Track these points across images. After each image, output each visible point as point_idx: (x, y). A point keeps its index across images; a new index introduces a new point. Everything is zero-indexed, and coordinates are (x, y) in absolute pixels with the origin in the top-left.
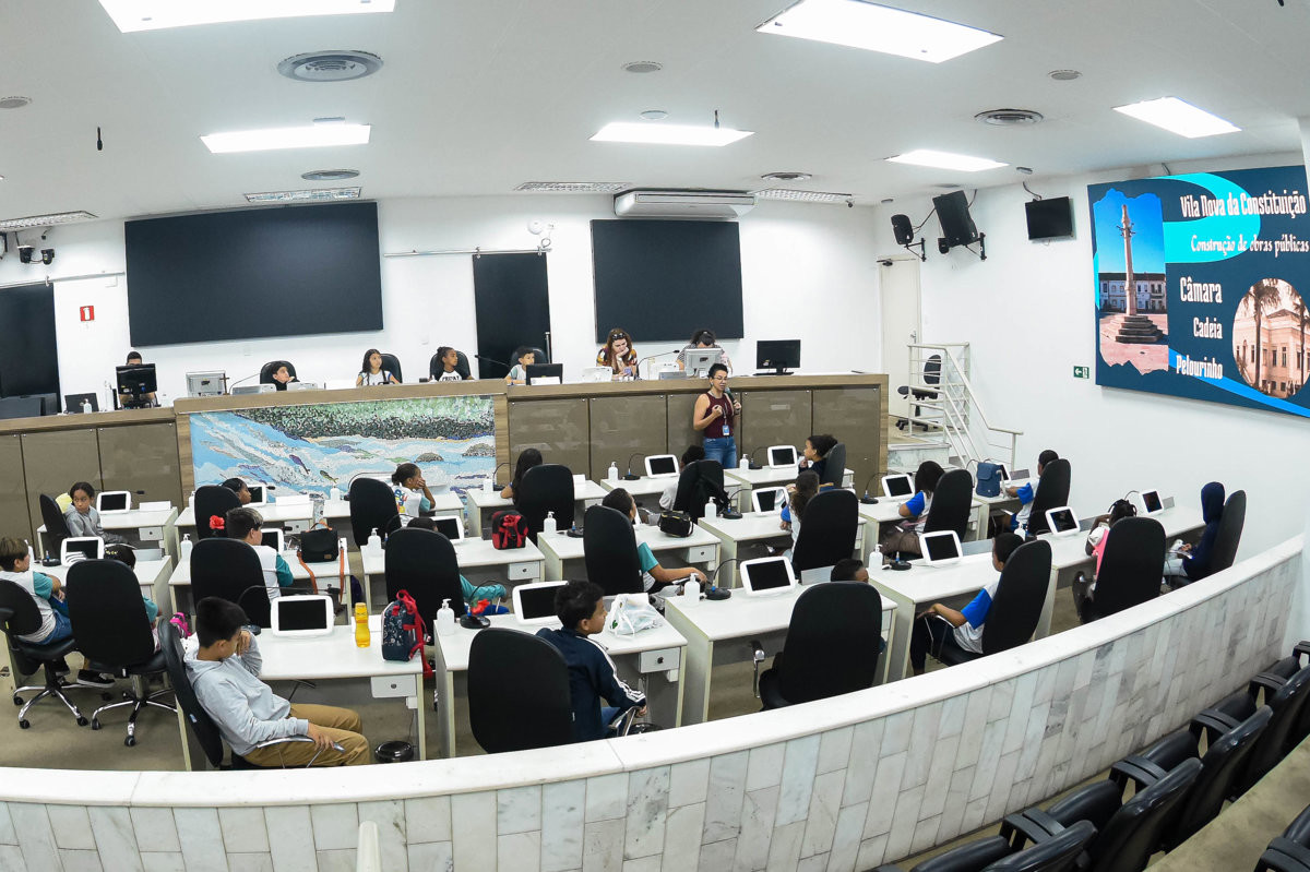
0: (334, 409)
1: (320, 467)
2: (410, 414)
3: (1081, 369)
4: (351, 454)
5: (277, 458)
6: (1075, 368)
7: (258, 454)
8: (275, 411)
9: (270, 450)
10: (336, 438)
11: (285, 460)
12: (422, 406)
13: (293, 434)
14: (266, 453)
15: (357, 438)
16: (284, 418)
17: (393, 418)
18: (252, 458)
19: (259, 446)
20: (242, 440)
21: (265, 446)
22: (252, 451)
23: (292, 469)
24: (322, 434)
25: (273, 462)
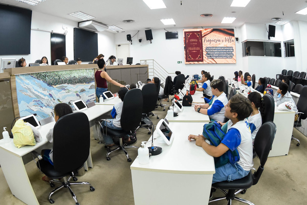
0: (60, 73)
1: (57, 98)
2: (78, 75)
3: (179, 62)
4: (65, 91)
5: (45, 95)
6: (178, 62)
7: (39, 94)
8: (44, 74)
9: (43, 92)
10: (61, 85)
11: (47, 96)
12: (80, 72)
13: (50, 84)
14: (41, 93)
15: (66, 85)
16: (46, 77)
17: (74, 77)
18: (38, 96)
19: (39, 90)
20: (33, 88)
21: (41, 90)
22: (37, 93)
23: (50, 100)
24: (57, 84)
25: (44, 97)
